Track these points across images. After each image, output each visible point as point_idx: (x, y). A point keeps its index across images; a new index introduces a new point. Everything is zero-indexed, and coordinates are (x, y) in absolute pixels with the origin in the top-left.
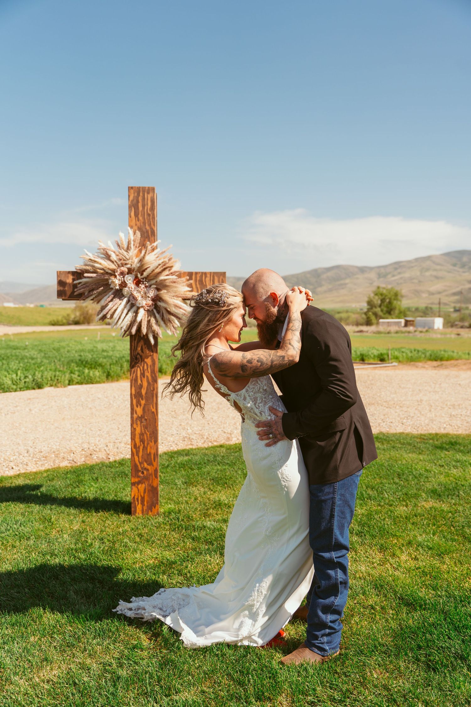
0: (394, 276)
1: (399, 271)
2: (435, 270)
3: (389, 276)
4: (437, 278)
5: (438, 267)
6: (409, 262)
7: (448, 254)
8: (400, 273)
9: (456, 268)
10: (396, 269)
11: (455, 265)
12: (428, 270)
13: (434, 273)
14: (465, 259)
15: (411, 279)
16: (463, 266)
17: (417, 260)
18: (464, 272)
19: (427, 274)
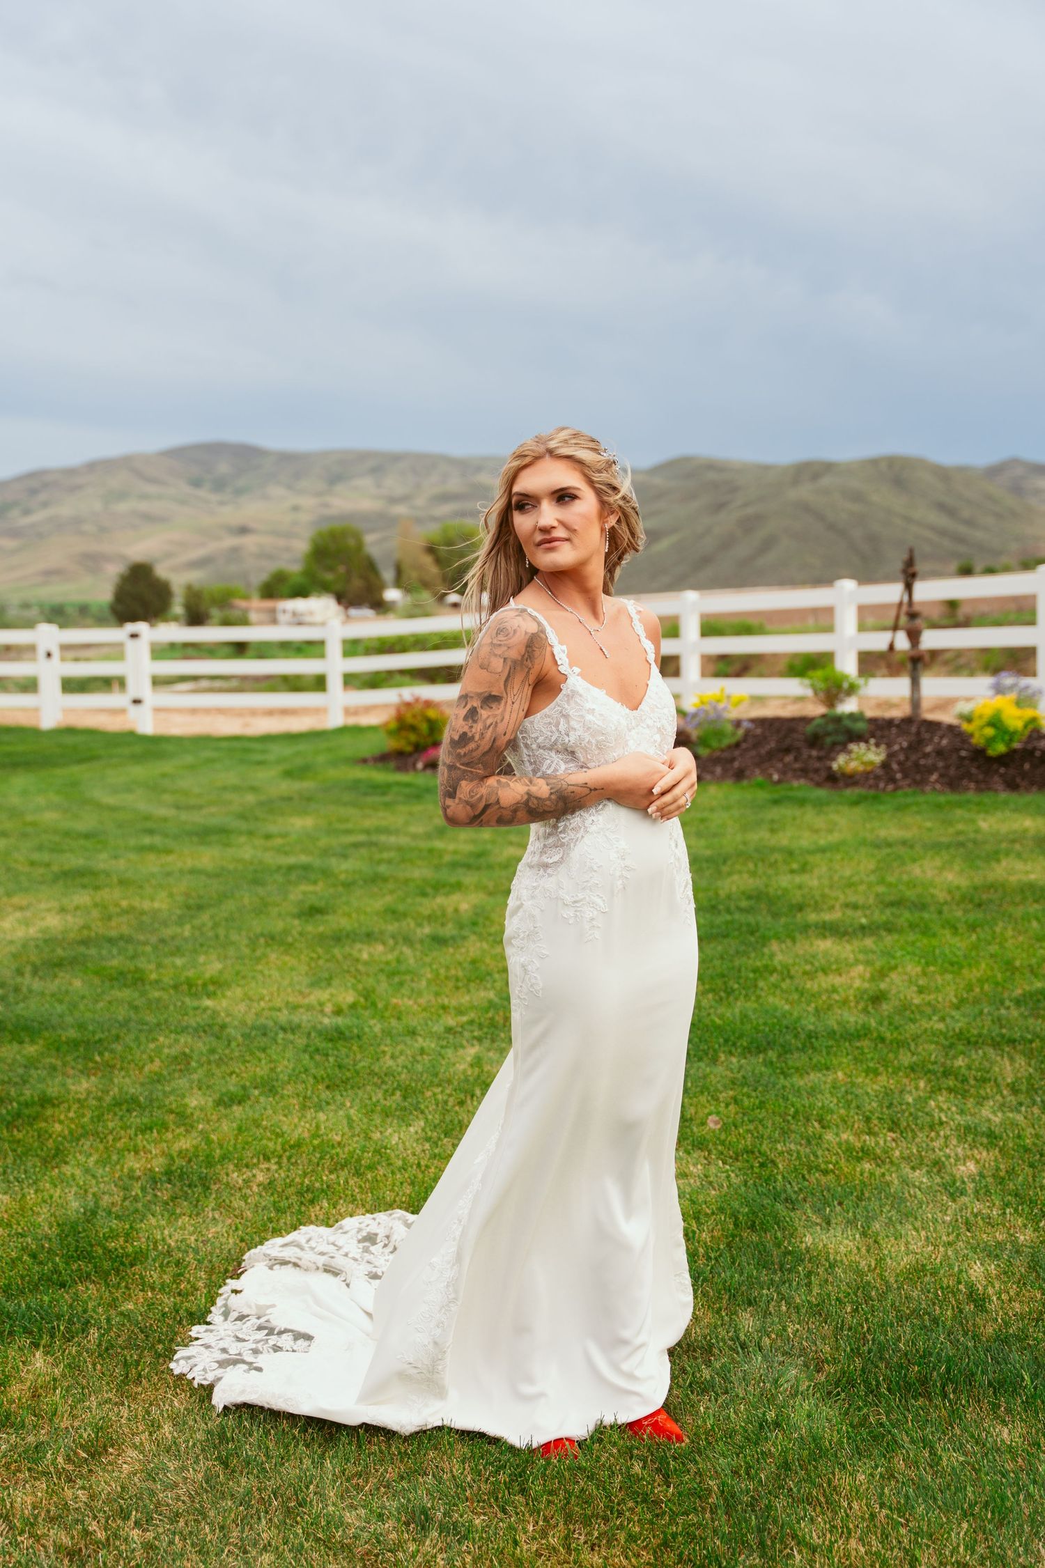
0: (27, 512)
1: (42, 497)
2: (144, 497)
3: (15, 513)
4: (149, 518)
5: (151, 489)
6: (71, 472)
7: (176, 453)
8: (45, 505)
9: (202, 493)
10: (33, 492)
11: (197, 483)
12: (122, 495)
13: (143, 506)
14: (223, 468)
15: (77, 521)
16: (219, 485)
17: (92, 467)
18: (222, 503)
19: (123, 507)
